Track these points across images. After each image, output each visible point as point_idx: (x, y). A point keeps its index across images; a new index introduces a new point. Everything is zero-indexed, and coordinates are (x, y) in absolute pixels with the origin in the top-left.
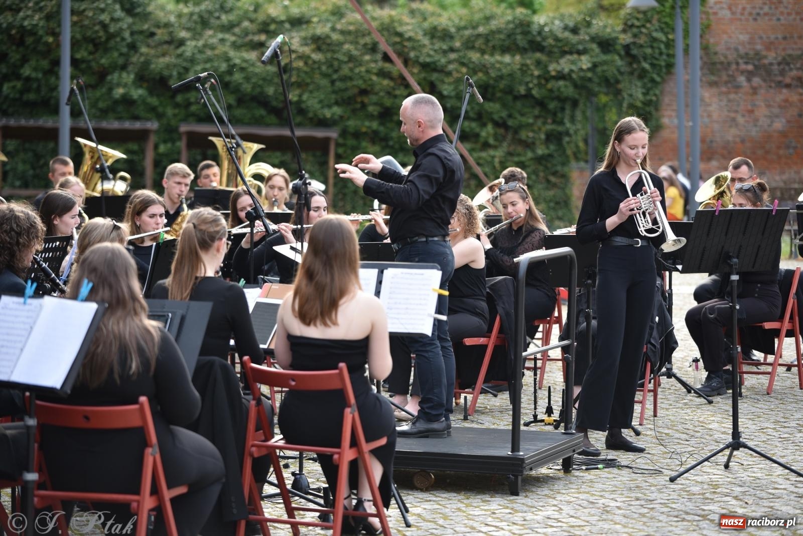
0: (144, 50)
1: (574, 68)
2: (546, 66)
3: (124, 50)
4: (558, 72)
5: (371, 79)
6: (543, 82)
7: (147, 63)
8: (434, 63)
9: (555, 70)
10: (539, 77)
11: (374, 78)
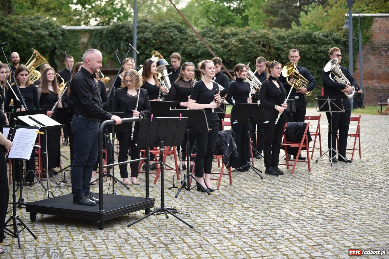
0: (184, 44)
1: (326, 49)
2: (317, 49)
3: (178, 44)
4: (320, 50)
5: (258, 53)
6: (316, 54)
7: (185, 49)
8: (279, 47)
9: (319, 50)
10: (314, 52)
11: (259, 53)
